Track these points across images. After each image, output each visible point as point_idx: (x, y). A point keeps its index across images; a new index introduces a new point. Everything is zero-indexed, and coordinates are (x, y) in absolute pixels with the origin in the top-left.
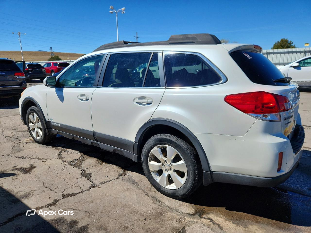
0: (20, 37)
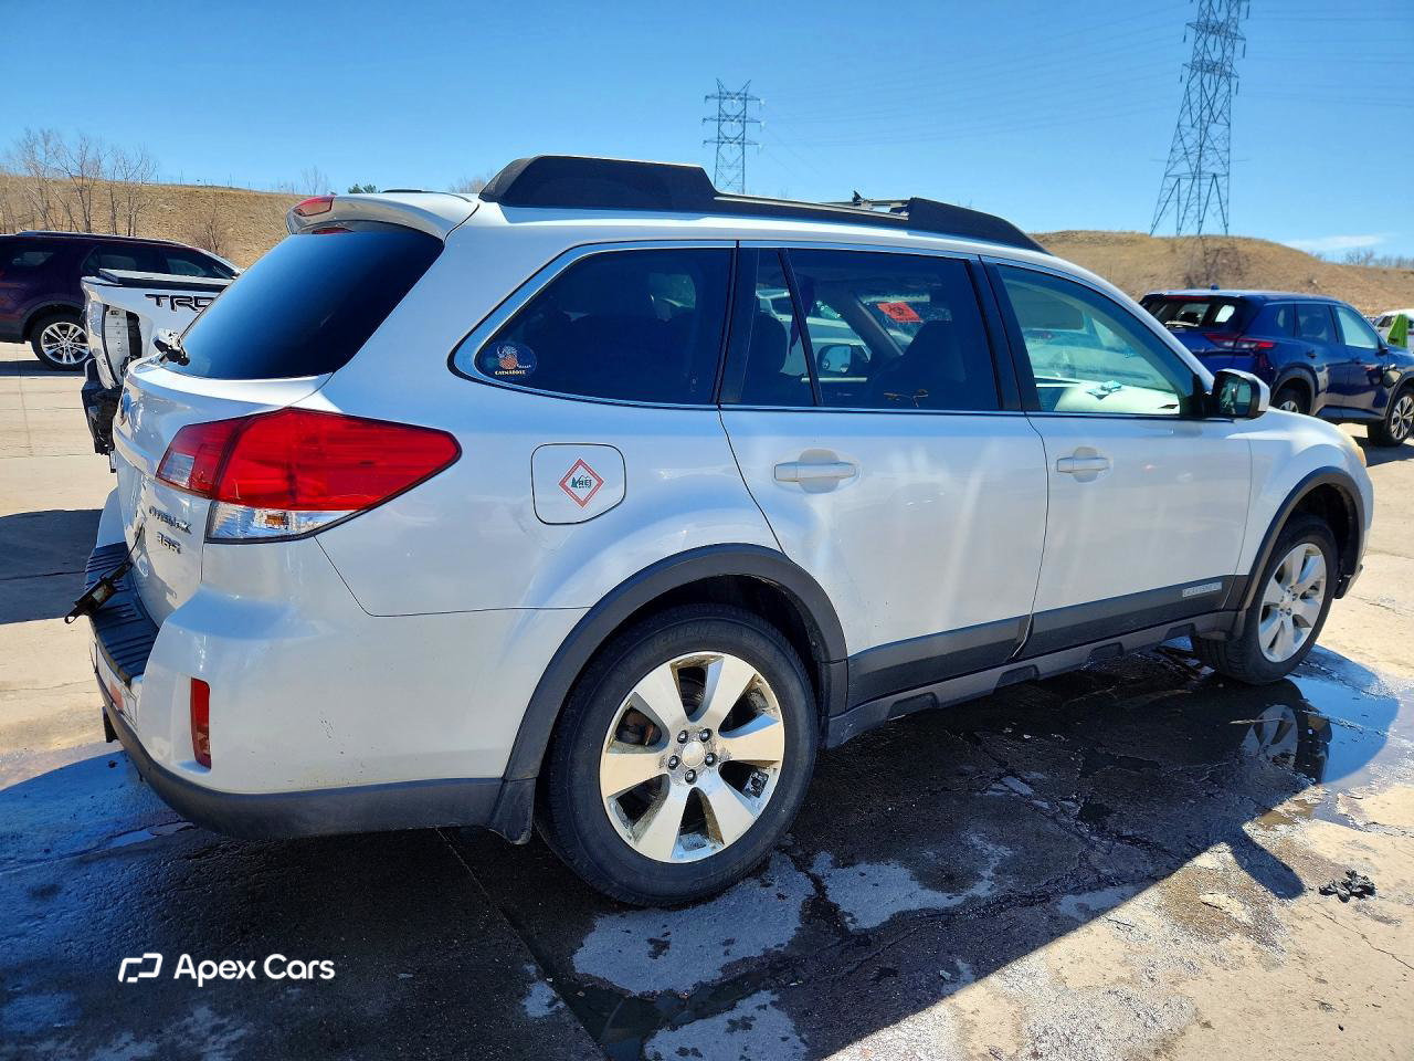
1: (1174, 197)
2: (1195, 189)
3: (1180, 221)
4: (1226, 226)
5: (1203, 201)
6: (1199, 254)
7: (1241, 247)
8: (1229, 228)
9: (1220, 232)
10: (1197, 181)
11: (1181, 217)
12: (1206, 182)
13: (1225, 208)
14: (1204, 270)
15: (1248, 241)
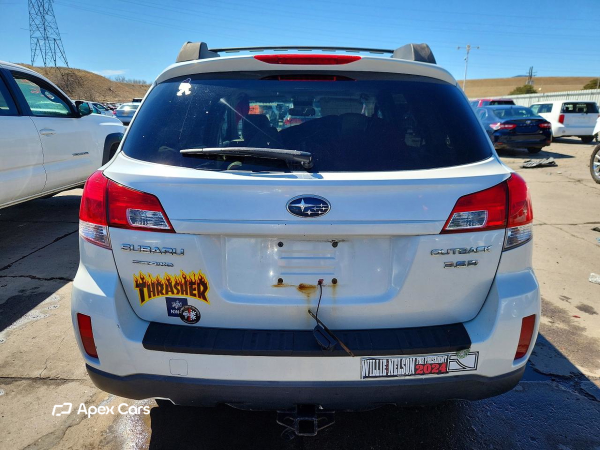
0: (468, 53)
1: (38, 48)
2: (47, 45)
3: (44, 59)
4: (67, 63)
5: (53, 51)
6: (59, 75)
7: (76, 73)
8: (68, 64)
9: (65, 66)
10: (47, 41)
11: (44, 57)
12: (52, 42)
13: (64, 55)
14: (64, 83)
15: (79, 70)
